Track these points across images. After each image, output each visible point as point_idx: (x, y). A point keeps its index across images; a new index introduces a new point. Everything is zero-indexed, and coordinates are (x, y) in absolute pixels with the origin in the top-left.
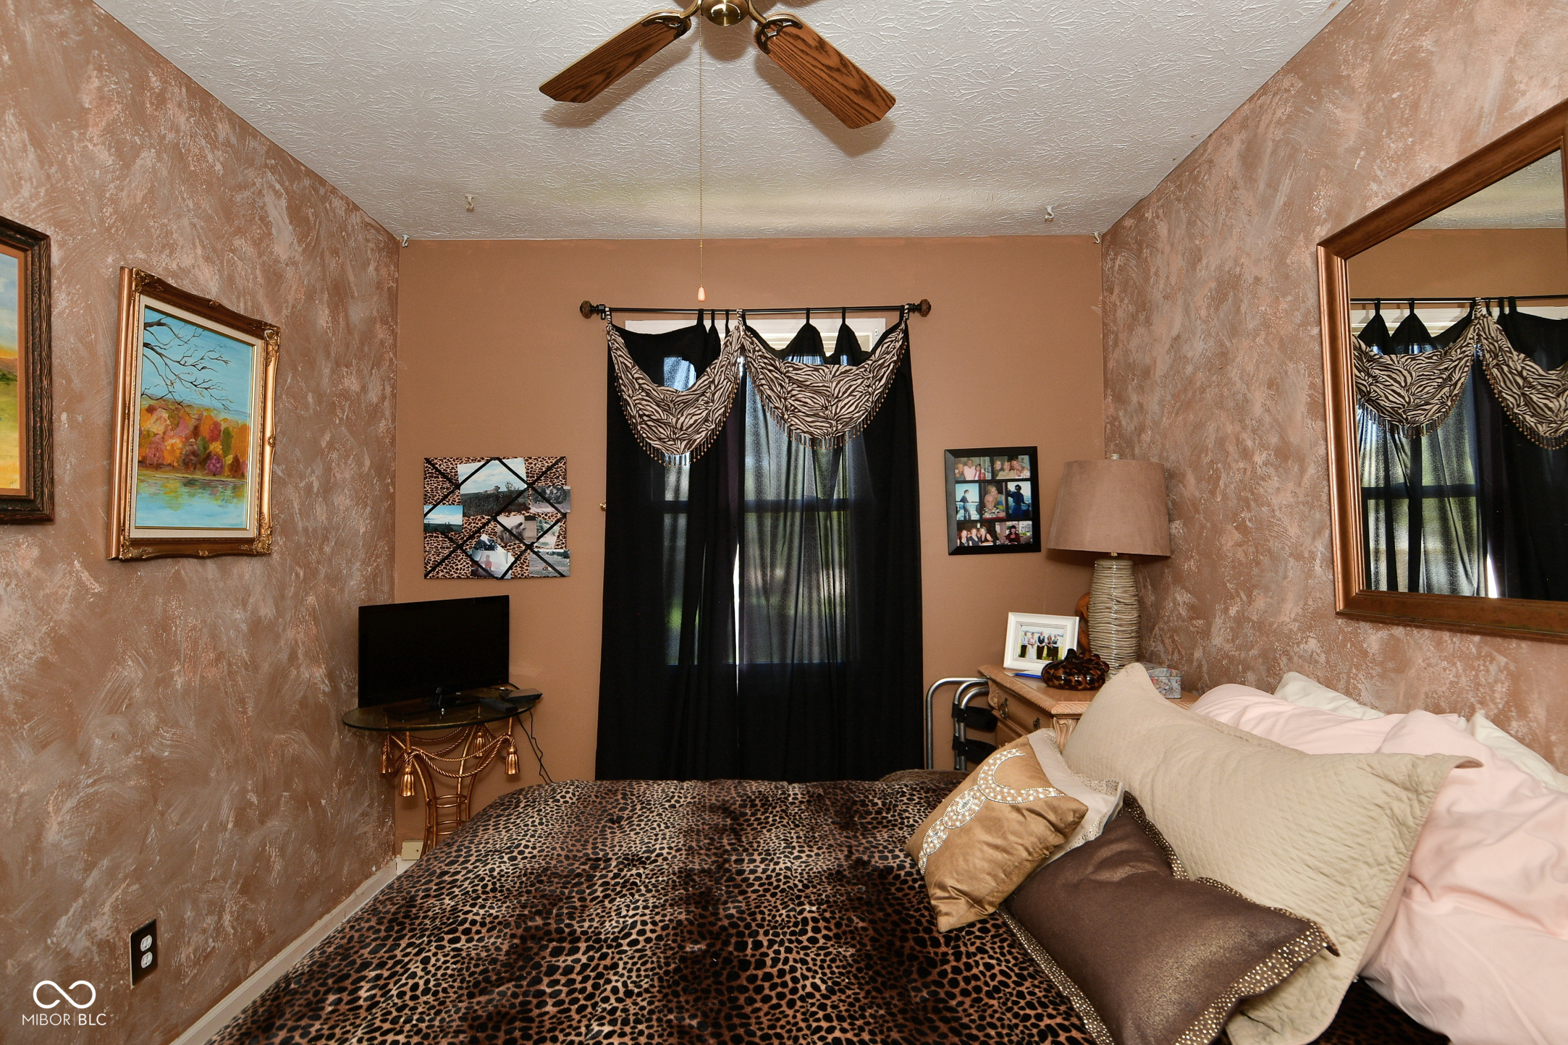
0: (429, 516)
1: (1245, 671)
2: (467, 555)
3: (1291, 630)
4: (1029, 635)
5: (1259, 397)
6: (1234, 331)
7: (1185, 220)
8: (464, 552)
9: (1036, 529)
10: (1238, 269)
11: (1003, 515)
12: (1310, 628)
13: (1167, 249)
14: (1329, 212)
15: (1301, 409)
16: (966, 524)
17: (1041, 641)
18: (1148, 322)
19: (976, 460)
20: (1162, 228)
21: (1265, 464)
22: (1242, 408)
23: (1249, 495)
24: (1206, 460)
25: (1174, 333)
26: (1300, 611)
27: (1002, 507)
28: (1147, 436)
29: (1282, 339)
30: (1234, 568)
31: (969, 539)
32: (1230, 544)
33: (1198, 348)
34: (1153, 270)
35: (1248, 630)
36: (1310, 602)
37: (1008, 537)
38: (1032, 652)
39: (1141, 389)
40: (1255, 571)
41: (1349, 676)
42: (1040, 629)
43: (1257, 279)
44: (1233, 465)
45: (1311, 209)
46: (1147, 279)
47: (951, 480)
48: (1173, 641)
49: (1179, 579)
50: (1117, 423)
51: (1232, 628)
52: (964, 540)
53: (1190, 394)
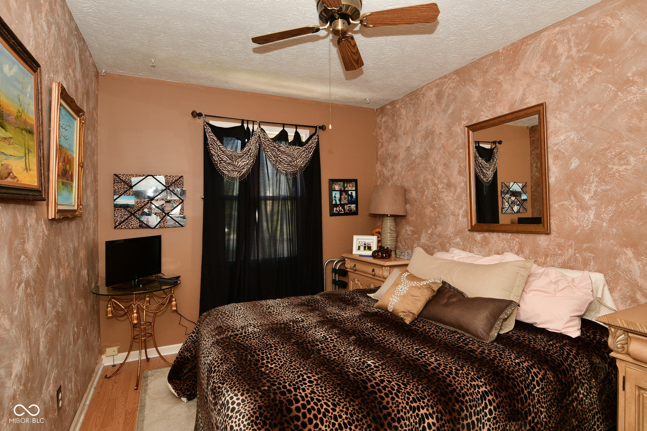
0: (117, 200)
1: (433, 249)
2: (137, 218)
3: (451, 236)
4: (361, 243)
5: (440, 169)
6: (431, 148)
7: (413, 110)
8: (135, 216)
9: (357, 207)
10: (434, 129)
11: (347, 202)
12: (457, 235)
13: (405, 119)
14: (467, 117)
15: (455, 173)
16: (336, 205)
17: (365, 244)
18: (397, 141)
19: (339, 183)
20: (403, 112)
21: (443, 188)
22: (434, 171)
23: (436, 197)
24: (419, 186)
25: (408, 145)
26: (454, 230)
27: (347, 200)
28: (395, 178)
29: (449, 152)
30: (430, 219)
31: (336, 211)
32: (428, 212)
33: (417, 151)
34: (399, 124)
35: (435, 236)
36: (458, 228)
37: (348, 210)
38: (362, 248)
39: (393, 162)
40: (438, 219)
41: (470, 248)
42: (365, 240)
43: (441, 133)
44: (430, 188)
45: (461, 116)
46: (396, 127)
47: (331, 190)
48: (405, 242)
49: (408, 223)
50: (382, 173)
51: (428, 237)
52: (335, 211)
53: (414, 165)
